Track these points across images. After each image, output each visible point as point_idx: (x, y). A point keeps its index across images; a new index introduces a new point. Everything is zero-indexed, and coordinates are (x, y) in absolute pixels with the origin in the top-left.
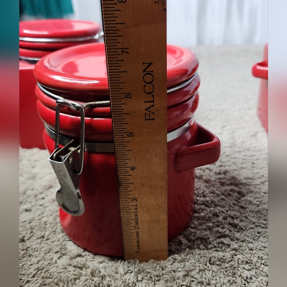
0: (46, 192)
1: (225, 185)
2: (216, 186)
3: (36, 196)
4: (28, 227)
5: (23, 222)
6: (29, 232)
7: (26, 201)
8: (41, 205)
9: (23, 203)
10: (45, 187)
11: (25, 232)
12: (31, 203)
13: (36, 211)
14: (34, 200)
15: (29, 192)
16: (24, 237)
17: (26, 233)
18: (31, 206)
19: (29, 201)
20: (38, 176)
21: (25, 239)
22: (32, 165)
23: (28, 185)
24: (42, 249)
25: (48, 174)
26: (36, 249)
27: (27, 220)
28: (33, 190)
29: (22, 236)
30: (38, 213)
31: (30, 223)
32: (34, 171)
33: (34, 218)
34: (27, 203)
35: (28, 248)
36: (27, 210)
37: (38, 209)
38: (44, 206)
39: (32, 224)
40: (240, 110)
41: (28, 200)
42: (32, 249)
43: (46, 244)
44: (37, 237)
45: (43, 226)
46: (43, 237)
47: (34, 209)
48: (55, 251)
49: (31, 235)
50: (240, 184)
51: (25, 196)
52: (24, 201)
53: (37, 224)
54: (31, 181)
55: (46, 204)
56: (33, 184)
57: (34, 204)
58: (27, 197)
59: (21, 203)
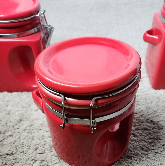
0: (19, 124)
3: (13, 127)
4: (14, 146)
5: (10, 143)
6: (15, 149)
7: (8, 130)
8: (18, 133)
9: (7, 131)
10: (18, 120)
12: (11, 131)
13: (16, 136)
14: (13, 129)
15: (9, 124)
16: (13, 152)
17: (13, 150)
18: (12, 133)
19: (10, 130)
20: (11, 112)
21: (14, 153)
22: (6, 105)
23: (7, 119)
24: (24, 159)
25: (17, 111)
26: (21, 159)
27: (12, 142)
28: (10, 122)
29: (12, 151)
30: (17, 137)
31: (14, 143)
32: (9, 108)
33: (16, 140)
34: (9, 131)
35: (16, 158)
36: (10, 136)
37: (17, 135)
38: (20, 133)
39: (15, 144)
41: (9, 129)
42: (19, 159)
43: (26, 155)
44: (20, 152)
45: (22, 145)
46: (23, 152)
47: (14, 135)
48: (31, 159)
49: (16, 151)
51: (7, 126)
52: (7, 130)
53: (18, 144)
54: (8, 116)
55: (21, 132)
56: (10, 119)
57: (13, 132)
58: (8, 127)
59: (6, 131)
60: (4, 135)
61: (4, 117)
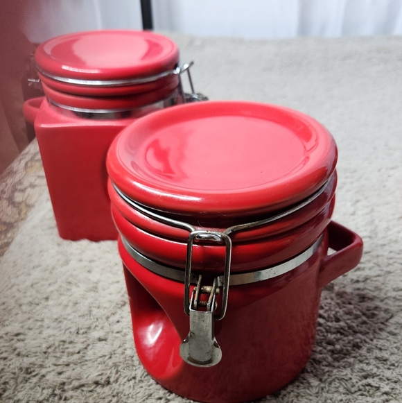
0: (119, 312)
1: (366, 299)
2: (353, 302)
3: (108, 318)
4: (110, 364)
5: (100, 357)
6: (114, 371)
7: (96, 326)
8: (118, 332)
9: (92, 328)
10: (117, 304)
11: (109, 372)
12: (102, 328)
13: (114, 341)
14: (106, 324)
15: (95, 311)
16: (109, 378)
17: (111, 373)
18: (104, 334)
19: (100, 326)
20: (100, 285)
21: (112, 380)
22: (87, 269)
23: (90, 300)
24: (138, 395)
25: (113, 283)
26: (130, 396)
27: (106, 354)
28: (99, 307)
29: (106, 376)
30: (117, 343)
31: (110, 358)
32: (94, 277)
33: (115, 351)
34: (97, 328)
35: (118, 393)
36: (100, 340)
37: (116, 338)
38: (122, 333)
39: (114, 360)
40: (379, 170)
41: (97, 323)
42: (124, 395)
43: (142, 387)
44: (126, 379)
45: (130, 362)
46: (134, 378)
47: (110, 337)
48: (157, 397)
49: (117, 375)
50: (386, 298)
51: (92, 317)
52: (93, 326)
53: (122, 360)
54: (93, 294)
55: (124, 331)
56: (97, 300)
57: (108, 330)
58: (95, 320)
59: (89, 328)
60: (86, 337)
61: (84, 297)
